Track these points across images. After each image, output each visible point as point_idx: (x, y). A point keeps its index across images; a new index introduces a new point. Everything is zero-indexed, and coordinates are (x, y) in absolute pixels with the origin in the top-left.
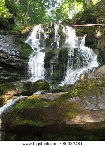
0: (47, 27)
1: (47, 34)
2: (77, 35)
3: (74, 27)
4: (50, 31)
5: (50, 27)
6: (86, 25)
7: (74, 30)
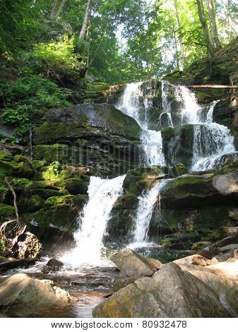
0: (148, 88)
1: (149, 99)
2: (199, 102)
3: (193, 88)
4: (152, 94)
5: (153, 88)
6: (213, 87)
7: (193, 94)
